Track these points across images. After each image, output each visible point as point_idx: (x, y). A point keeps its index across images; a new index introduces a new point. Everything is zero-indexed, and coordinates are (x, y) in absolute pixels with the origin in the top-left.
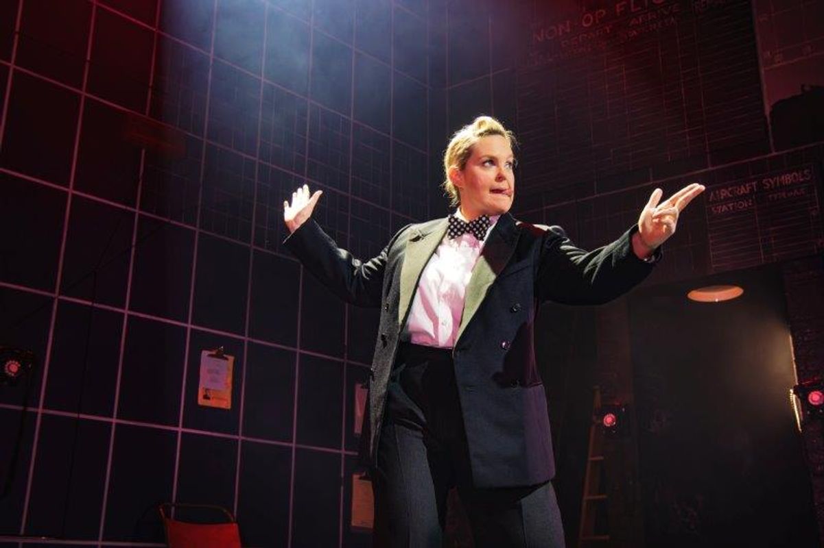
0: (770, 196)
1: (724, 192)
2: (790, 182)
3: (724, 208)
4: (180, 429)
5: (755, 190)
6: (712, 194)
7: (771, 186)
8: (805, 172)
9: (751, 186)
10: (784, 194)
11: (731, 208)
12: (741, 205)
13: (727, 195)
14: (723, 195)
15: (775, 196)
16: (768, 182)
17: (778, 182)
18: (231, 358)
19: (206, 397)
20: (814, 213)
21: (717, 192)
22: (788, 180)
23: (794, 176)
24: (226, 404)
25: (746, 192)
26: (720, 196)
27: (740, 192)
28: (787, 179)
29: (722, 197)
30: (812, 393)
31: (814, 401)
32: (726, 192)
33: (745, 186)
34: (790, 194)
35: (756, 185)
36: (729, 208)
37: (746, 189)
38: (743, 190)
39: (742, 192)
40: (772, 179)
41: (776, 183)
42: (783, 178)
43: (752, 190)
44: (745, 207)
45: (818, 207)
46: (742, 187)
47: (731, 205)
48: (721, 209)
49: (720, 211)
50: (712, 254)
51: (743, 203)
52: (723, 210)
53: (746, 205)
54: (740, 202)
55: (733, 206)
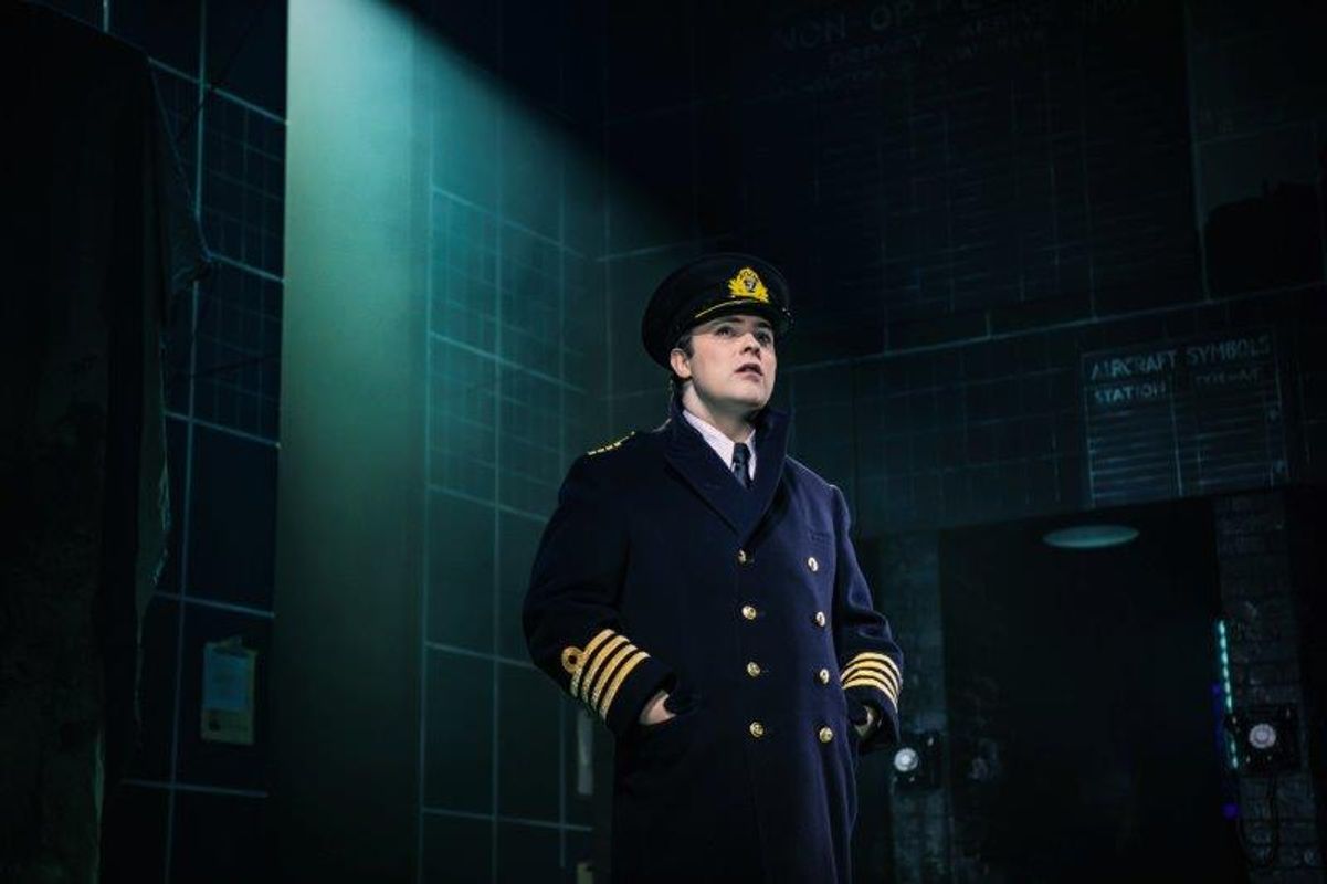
0: (1198, 378)
1: (1117, 365)
2: (1234, 355)
3: (1117, 394)
4: (173, 786)
5: (1173, 364)
6: (1096, 367)
7: (1200, 359)
8: (1261, 340)
9: (1167, 357)
10: (1221, 377)
11: (1129, 394)
12: (1147, 391)
13: (1123, 370)
14: (1115, 371)
15: (1207, 379)
16: (1198, 353)
17: (1213, 354)
18: (252, 654)
19: (214, 726)
20: (1273, 415)
21: (1106, 364)
22: (1231, 352)
23: (1243, 345)
24: (246, 737)
25: (1156, 367)
26: (1110, 371)
27: (1146, 366)
28: (1229, 350)
29: (1114, 374)
30: (1256, 728)
31: (1259, 742)
32: (1121, 364)
33: (1155, 358)
34: (1232, 378)
35: (1176, 357)
36: (1125, 394)
37: (1157, 363)
38: (1150, 365)
39: (1149, 368)
40: (1204, 349)
41: (1209, 356)
42: (1221, 347)
43: (1167, 364)
44: (1153, 395)
45: (1280, 404)
46: (1150, 359)
47: (1128, 390)
48: (1112, 396)
49: (1108, 399)
50: (1092, 474)
51: (1150, 388)
52: (1115, 397)
53: (1155, 392)
54: (1145, 386)
55: (1133, 392)
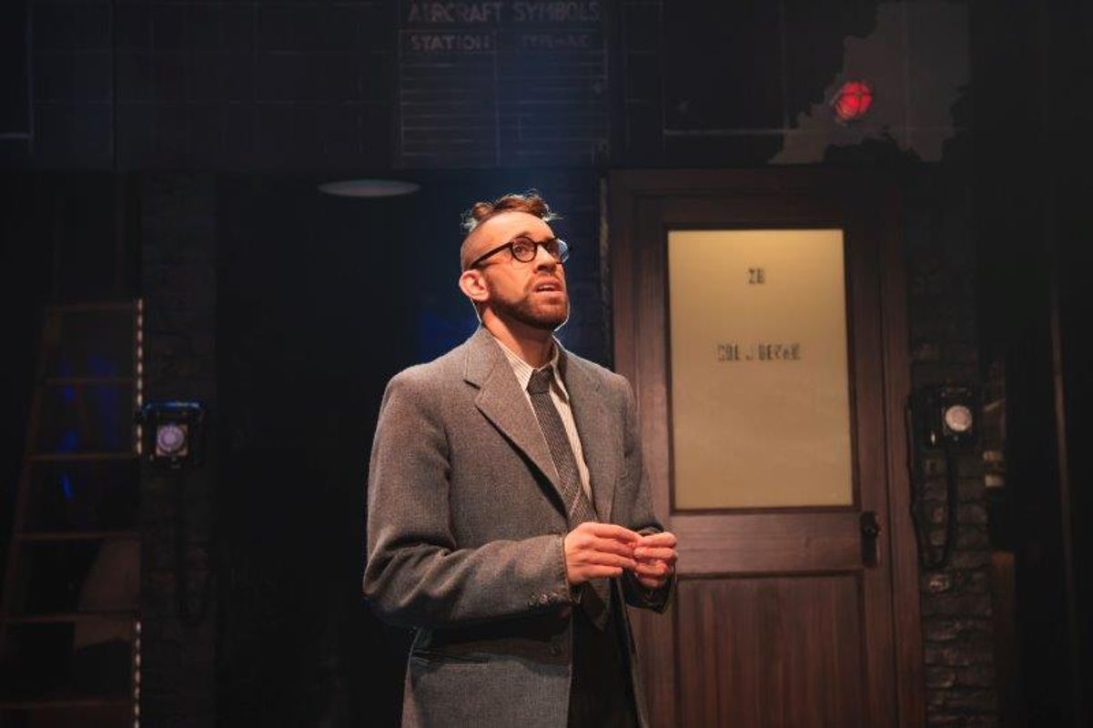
0: (525, 37)
1: (438, 9)
2: (562, 18)
3: (437, 42)
6: (415, 8)
7: (527, 19)
8: (592, 6)
9: (493, 9)
10: (549, 39)
11: (449, 45)
12: (469, 43)
13: (444, 16)
14: (435, 16)
15: (534, 39)
16: (525, 10)
17: (541, 13)
20: (597, 89)
21: (425, 6)
22: (560, 14)
23: (572, 7)
25: (480, 19)
26: (430, 15)
27: (468, 16)
28: (558, 11)
29: (434, 19)
32: (442, 9)
33: (480, 8)
34: (561, 42)
35: (501, 9)
36: (444, 43)
37: (481, 14)
38: (474, 15)
39: (472, 18)
40: (532, 6)
41: (537, 15)
42: (551, 6)
43: (492, 17)
44: (475, 49)
45: (606, 77)
46: (475, 8)
47: (449, 39)
48: (430, 43)
49: (426, 47)
50: (403, 129)
51: (473, 41)
52: (433, 46)
53: (478, 46)
54: (467, 38)
55: (454, 43)
